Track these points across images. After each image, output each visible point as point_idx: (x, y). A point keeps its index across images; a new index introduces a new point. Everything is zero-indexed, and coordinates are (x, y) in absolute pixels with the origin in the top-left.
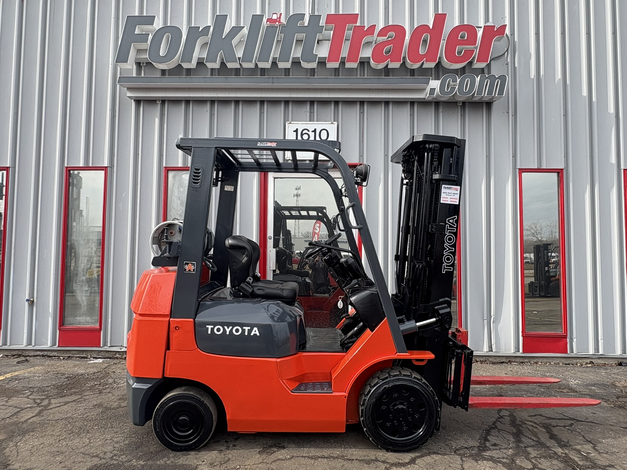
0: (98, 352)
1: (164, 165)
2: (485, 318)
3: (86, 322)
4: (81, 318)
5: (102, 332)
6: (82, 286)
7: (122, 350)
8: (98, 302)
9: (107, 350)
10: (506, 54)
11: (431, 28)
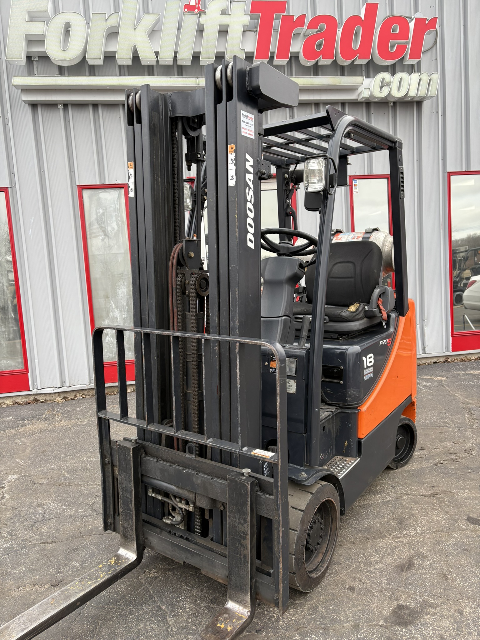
0: (26, 396)
1: (78, 184)
2: (418, 323)
3: (8, 366)
4: (2, 362)
5: (29, 374)
7: (55, 391)
9: (39, 392)
10: (434, 48)
11: (363, 20)
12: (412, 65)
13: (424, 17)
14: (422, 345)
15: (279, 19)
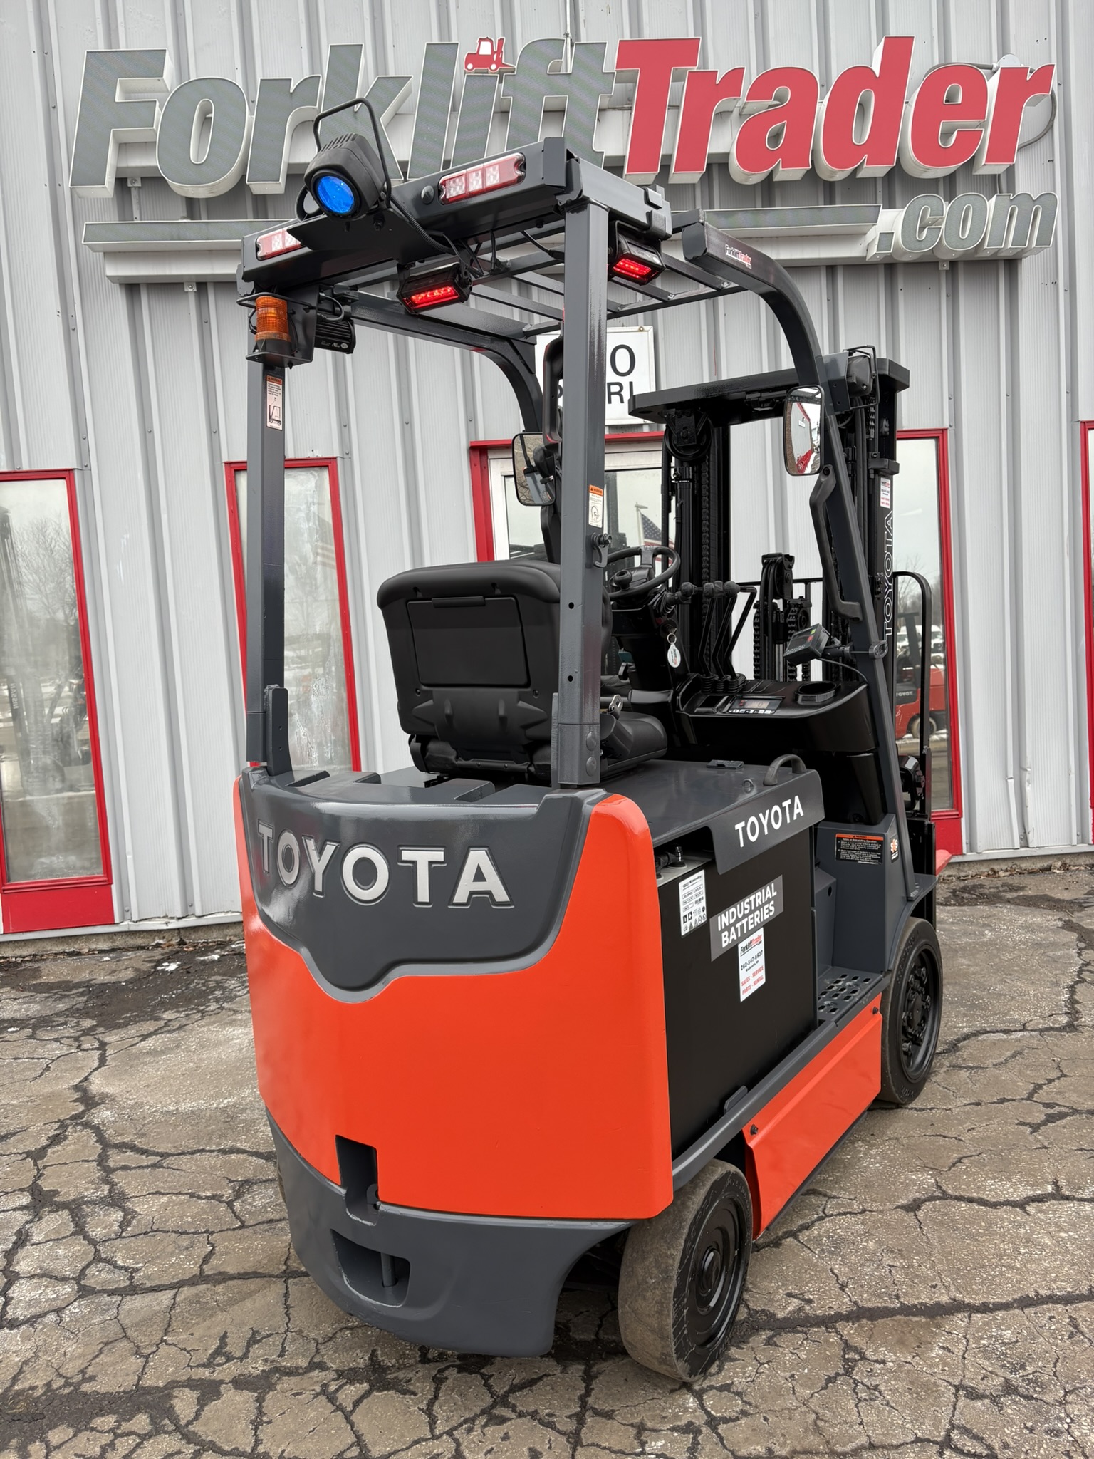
0: (106, 937)
1: (225, 459)
2: (1011, 775)
3: (69, 868)
4: (54, 858)
5: (114, 887)
6: (45, 781)
7: (170, 926)
8: (92, 816)
9: (134, 927)
10: (1047, 137)
11: (878, 75)
12: (995, 176)
13: (1023, 66)
14: (1022, 829)
15: (682, 80)
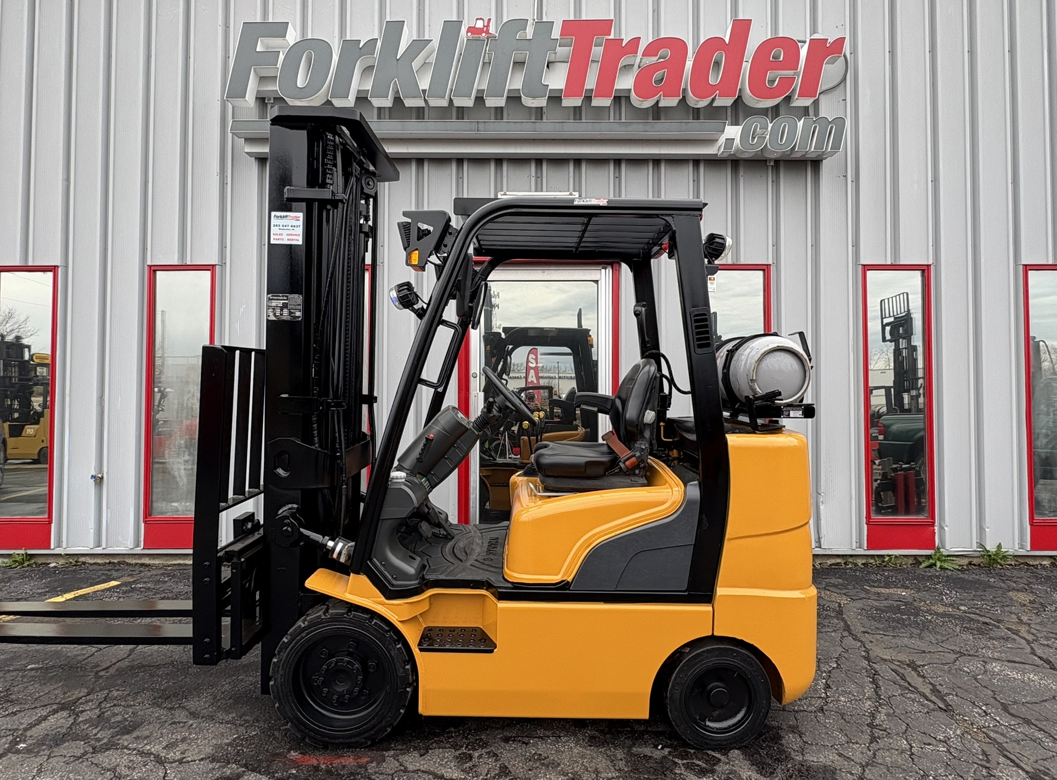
3: (187, 510)
4: (179, 503)
6: (178, 454)
10: (842, 85)
11: (727, 42)
12: (806, 107)
13: (825, 38)
14: (817, 535)
15: (602, 46)
